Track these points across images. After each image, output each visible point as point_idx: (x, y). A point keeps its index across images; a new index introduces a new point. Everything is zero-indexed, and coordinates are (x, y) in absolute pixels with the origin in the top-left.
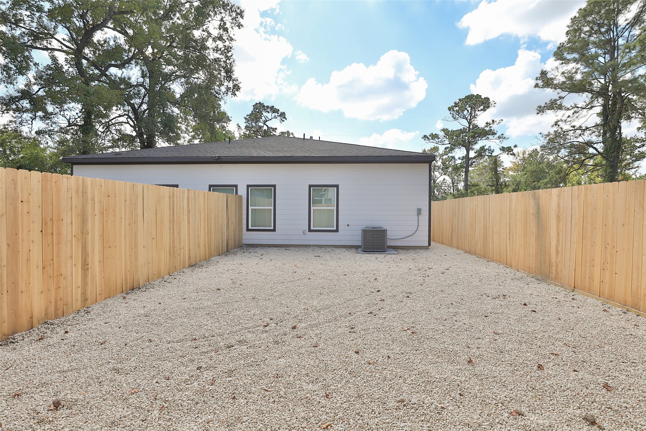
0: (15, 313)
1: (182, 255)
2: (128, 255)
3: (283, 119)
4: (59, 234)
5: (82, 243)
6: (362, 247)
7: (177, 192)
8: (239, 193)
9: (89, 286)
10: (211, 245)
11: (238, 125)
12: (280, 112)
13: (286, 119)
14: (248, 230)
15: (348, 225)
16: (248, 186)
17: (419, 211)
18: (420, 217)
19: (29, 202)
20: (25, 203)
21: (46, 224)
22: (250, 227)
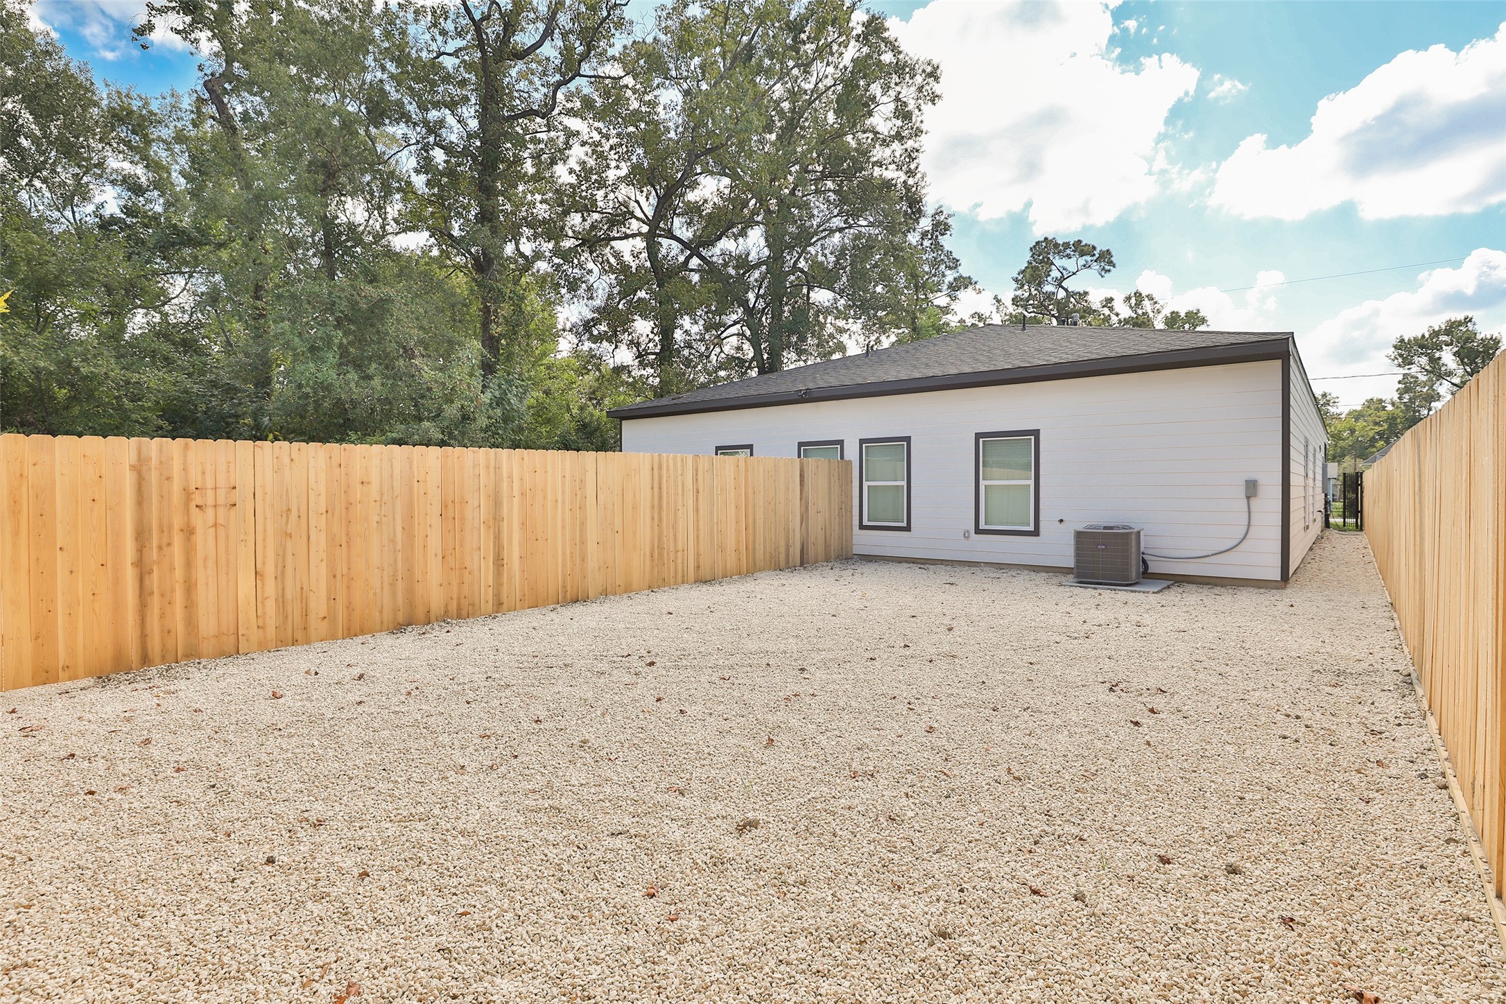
0: (411, 603)
1: (679, 561)
2: (568, 553)
3: (1107, 267)
4: (462, 519)
5: (494, 532)
6: (1075, 571)
7: (668, 461)
8: (846, 457)
9: (505, 587)
10: (754, 549)
11: (996, 298)
12: (1096, 253)
13: (1114, 266)
14: (862, 527)
15: (1061, 521)
16: (862, 442)
17: (1251, 488)
18: (1253, 502)
19: (426, 481)
20: (421, 483)
21: (446, 506)
22: (865, 522)
